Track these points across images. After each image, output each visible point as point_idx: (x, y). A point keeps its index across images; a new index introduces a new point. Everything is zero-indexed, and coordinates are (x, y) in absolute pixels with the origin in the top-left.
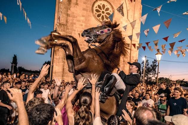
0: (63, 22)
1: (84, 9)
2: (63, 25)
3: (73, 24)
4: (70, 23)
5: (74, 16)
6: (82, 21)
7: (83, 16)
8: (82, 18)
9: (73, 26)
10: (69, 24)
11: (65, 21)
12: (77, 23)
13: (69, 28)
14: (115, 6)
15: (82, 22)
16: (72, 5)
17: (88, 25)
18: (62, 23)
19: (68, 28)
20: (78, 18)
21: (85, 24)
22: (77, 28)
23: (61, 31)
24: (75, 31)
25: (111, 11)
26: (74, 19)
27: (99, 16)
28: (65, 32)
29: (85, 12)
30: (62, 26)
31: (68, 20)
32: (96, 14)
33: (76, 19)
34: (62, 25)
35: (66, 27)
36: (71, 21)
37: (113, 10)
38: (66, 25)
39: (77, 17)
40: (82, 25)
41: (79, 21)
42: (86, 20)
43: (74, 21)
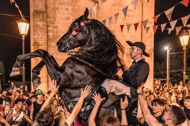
0: (41, 9)
2: (42, 12)
3: (55, 9)
4: (51, 9)
9: (55, 12)
10: (49, 11)
11: (43, 6)
17: (76, 8)
18: (39, 9)
19: (48, 16)
21: (72, 8)
23: (40, 22)
26: (55, 3)
28: (45, 22)
30: (41, 14)
31: (48, 5)
33: (59, 2)
34: (40, 12)
35: (45, 15)
36: (51, 6)
38: (46, 12)
40: (67, 9)
43: (57, 5)
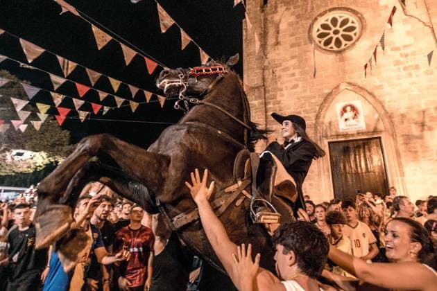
1: (292, 46)
5: (276, 64)
6: (292, 68)
7: (292, 58)
8: (292, 62)
12: (283, 74)
13: (270, 88)
14: (362, 7)
15: (294, 69)
16: (269, 48)
20: (284, 65)
22: (284, 83)
24: (281, 90)
25: (355, 21)
27: (327, 43)
29: (296, 49)
32: (320, 42)
37: (359, 18)
39: (281, 64)
41: (287, 69)
42: (300, 61)
